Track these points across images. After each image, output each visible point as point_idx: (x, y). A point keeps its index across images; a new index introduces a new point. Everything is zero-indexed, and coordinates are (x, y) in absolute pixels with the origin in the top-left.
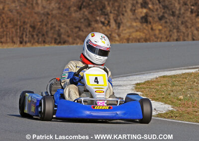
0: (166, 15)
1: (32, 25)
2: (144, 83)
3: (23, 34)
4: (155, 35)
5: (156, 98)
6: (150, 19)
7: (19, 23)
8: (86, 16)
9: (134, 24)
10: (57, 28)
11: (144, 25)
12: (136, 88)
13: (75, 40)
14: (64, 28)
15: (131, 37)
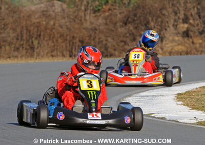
1: (81, 39)
3: (72, 48)
6: (191, 34)
7: (68, 37)
8: (131, 31)
9: (177, 38)
10: (104, 42)
11: (186, 39)
13: (120, 53)
14: (111, 42)
15: (173, 51)
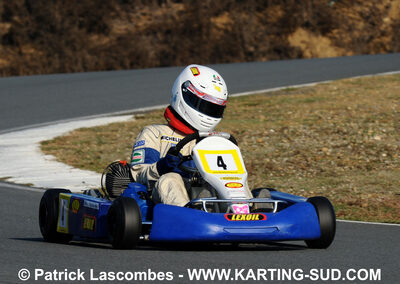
0: (42, 33)
2: (53, 141)
4: (26, 63)
5: (80, 163)
12: (43, 149)
